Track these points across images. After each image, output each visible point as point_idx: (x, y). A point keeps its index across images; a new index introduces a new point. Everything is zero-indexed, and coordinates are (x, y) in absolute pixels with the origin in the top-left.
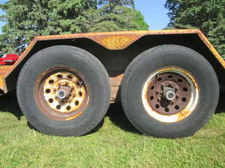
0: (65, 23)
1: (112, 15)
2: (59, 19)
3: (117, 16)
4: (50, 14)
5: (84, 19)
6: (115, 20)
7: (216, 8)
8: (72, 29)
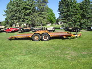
0: (26, 17)
1: (41, 15)
2: (25, 16)
3: (42, 16)
4: (22, 15)
5: (32, 16)
6: (42, 17)
7: (71, 14)
8: (29, 19)
